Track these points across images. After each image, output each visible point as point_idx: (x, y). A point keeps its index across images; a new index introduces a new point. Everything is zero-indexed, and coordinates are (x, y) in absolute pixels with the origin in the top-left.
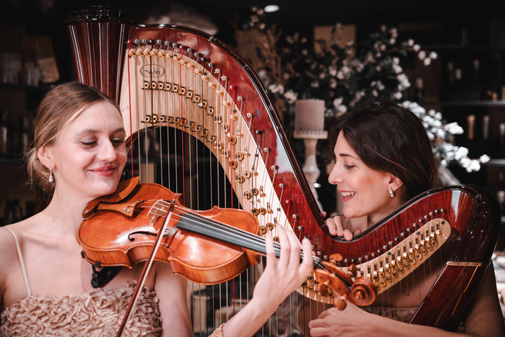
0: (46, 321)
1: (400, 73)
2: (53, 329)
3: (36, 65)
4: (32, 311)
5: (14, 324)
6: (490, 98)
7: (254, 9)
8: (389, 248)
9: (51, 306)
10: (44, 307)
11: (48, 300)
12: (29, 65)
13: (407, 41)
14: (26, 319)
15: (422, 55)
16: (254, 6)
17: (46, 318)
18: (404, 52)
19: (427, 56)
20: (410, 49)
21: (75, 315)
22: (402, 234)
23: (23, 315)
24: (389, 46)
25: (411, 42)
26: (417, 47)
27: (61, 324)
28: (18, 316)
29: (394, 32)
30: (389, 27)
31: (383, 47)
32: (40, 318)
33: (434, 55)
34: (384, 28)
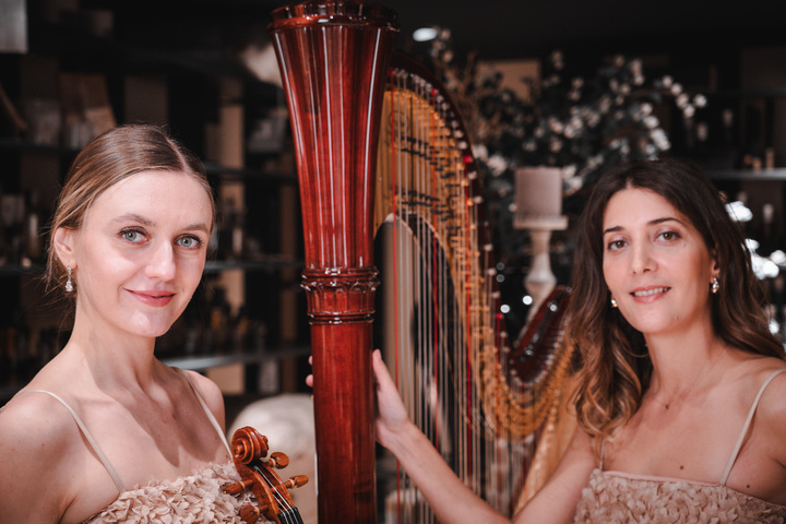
1: (656, 128)
3: (83, 120)
12: (73, 119)
13: (661, 79)
15: (682, 101)
18: (657, 97)
19: (691, 102)
20: (667, 92)
24: (634, 87)
25: (667, 81)
26: (676, 89)
29: (636, 66)
30: (629, 58)
31: (625, 89)
33: (701, 101)
34: (619, 61)
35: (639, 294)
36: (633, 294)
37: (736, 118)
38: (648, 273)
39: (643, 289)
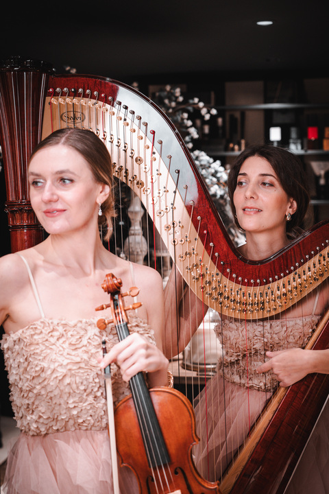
0: (64, 342)
1: (191, 127)
2: (73, 350)
4: (49, 332)
5: (31, 344)
6: (233, 150)
7: (68, 68)
8: (296, 268)
9: (68, 328)
10: (61, 329)
11: (63, 322)
13: (193, 99)
14: (45, 339)
15: (204, 111)
16: (67, 66)
17: (63, 339)
18: (190, 108)
19: (209, 112)
20: (195, 106)
21: (89, 339)
22: (307, 256)
23: (41, 336)
24: (178, 103)
25: (196, 100)
26: (201, 104)
27: (77, 346)
28: (36, 337)
29: (178, 92)
31: (174, 104)
32: (58, 339)
33: (214, 112)
34: (168, 88)
35: (246, 209)
36: (244, 210)
37: (224, 121)
38: (252, 199)
39: (248, 208)
